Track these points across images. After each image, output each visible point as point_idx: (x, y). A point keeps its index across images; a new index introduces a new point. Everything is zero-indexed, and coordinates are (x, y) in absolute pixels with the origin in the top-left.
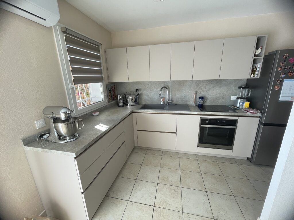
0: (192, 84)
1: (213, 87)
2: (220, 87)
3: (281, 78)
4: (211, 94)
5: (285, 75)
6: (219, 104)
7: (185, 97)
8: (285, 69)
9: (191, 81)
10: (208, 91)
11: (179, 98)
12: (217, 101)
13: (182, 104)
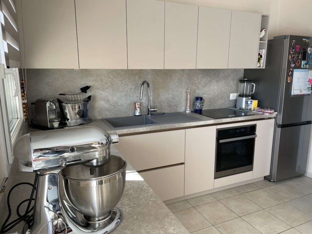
0: (183, 76)
1: (210, 81)
2: (218, 81)
3: (292, 68)
4: (208, 93)
5: (294, 65)
6: (217, 108)
7: (173, 99)
8: (294, 57)
9: (181, 72)
10: (204, 87)
11: (164, 102)
12: (215, 103)
13: (169, 112)
